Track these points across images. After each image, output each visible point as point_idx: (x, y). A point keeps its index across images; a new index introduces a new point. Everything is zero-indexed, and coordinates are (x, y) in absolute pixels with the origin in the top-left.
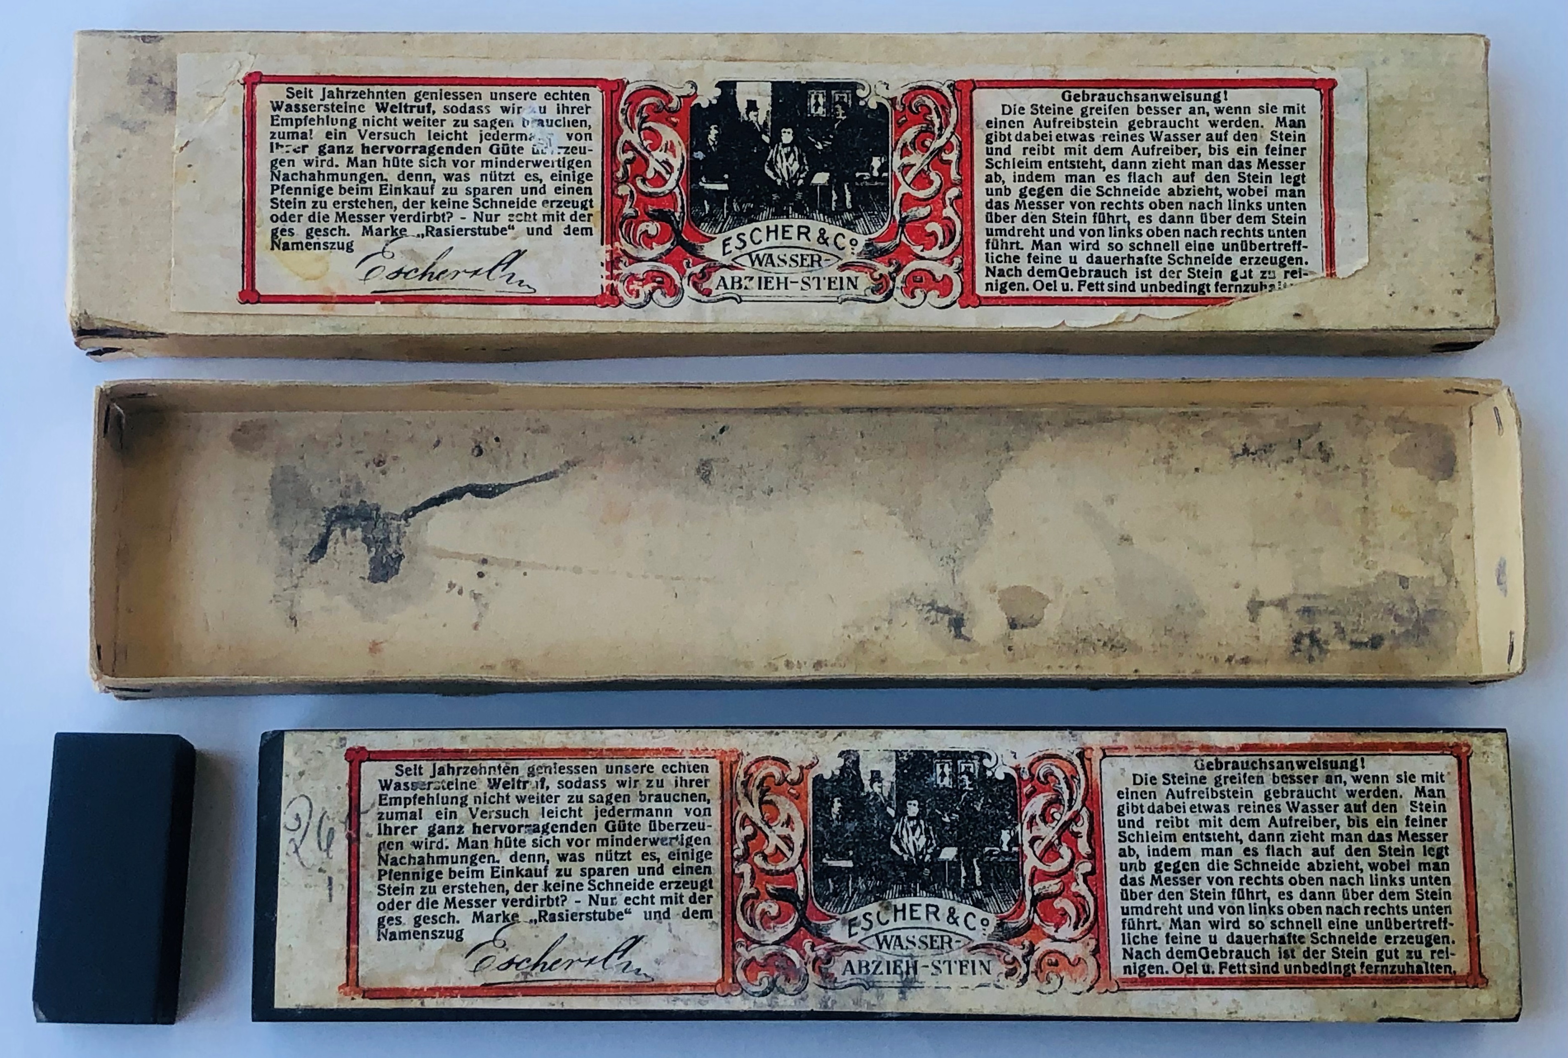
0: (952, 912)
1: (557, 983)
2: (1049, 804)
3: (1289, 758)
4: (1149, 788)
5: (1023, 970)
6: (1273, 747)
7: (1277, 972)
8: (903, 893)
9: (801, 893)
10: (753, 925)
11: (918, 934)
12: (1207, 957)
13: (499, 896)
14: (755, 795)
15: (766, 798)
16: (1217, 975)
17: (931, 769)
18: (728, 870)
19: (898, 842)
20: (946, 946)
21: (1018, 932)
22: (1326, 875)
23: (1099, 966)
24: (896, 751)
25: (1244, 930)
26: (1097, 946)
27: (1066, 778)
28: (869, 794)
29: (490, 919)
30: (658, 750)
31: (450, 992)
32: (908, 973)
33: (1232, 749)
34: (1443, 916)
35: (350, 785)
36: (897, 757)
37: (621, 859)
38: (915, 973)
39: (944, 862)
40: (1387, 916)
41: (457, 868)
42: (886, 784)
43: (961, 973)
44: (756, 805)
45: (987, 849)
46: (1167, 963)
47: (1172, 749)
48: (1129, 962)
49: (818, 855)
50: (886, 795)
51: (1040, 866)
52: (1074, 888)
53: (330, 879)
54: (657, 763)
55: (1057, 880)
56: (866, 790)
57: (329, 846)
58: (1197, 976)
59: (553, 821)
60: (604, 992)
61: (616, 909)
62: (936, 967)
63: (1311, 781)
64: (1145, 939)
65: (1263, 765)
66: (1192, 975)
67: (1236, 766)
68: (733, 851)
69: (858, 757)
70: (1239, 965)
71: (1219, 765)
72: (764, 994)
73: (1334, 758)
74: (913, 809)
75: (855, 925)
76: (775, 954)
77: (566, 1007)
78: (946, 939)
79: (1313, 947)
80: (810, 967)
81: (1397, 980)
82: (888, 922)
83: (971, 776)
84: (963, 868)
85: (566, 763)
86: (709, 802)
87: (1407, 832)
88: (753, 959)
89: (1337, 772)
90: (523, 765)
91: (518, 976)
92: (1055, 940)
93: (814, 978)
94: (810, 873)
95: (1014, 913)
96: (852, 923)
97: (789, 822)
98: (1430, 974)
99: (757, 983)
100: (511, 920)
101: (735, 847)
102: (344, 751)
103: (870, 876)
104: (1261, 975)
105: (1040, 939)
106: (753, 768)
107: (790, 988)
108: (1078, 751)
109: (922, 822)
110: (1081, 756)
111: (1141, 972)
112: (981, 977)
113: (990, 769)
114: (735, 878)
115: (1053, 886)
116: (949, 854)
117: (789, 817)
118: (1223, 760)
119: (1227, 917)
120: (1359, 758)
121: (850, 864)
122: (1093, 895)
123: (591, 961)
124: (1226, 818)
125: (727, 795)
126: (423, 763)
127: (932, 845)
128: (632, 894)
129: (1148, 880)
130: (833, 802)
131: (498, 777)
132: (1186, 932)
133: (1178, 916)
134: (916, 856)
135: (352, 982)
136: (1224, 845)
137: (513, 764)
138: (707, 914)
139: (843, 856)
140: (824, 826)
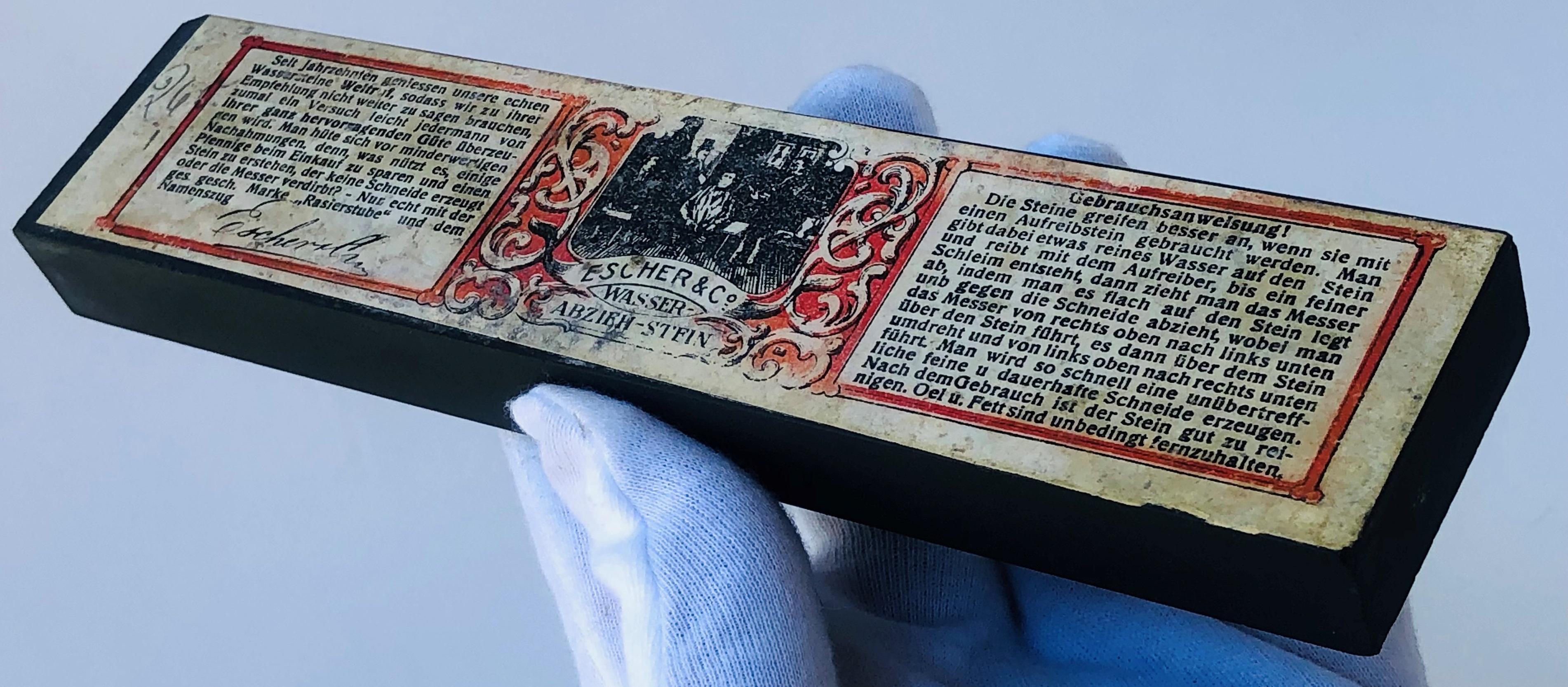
0: (703, 281)
1: (278, 258)
2: (877, 203)
3: (1191, 210)
4: (1004, 209)
5: (741, 352)
6: (1179, 196)
7: (1041, 422)
8: (663, 254)
9: (561, 232)
10: (495, 250)
11: (653, 293)
12: (964, 387)
13: (284, 175)
14: (578, 137)
15: (586, 144)
16: (964, 408)
17: (769, 147)
18: (505, 198)
19: (690, 209)
20: (675, 311)
21: (762, 315)
22: (1166, 336)
23: (829, 367)
24: (743, 126)
25: (1028, 370)
26: (840, 348)
27: (911, 182)
28: (690, 159)
29: (262, 193)
30: (513, 84)
31: (183, 243)
32: (618, 326)
33: (1126, 189)
34: (1299, 412)
35: (229, 64)
36: (742, 131)
37: (414, 168)
38: (626, 328)
39: (726, 234)
40: (1222, 395)
41: (265, 145)
42: (714, 153)
43: (674, 339)
44: (572, 147)
45: (780, 232)
46: (910, 382)
47: (1053, 176)
48: (867, 371)
49: (603, 201)
50: (707, 163)
51: (828, 259)
52: (851, 287)
53: (158, 132)
54: (503, 95)
55: (840, 276)
56: (689, 155)
57: (176, 106)
58: (939, 403)
59: (375, 125)
60: (316, 274)
61: (376, 208)
62: (651, 328)
63: (1207, 237)
64: (901, 353)
65: (1155, 211)
66: (933, 401)
67: (1120, 206)
68: (521, 182)
69: (701, 125)
70: (997, 404)
71: (1100, 202)
72: (462, 312)
73: (1250, 220)
74: (726, 181)
75: (595, 272)
76: (498, 280)
77: (272, 280)
78: (679, 305)
79: (1102, 406)
80: (523, 298)
81: (1192, 466)
82: (631, 275)
83: (807, 160)
84: (742, 244)
85: (420, 80)
86: (529, 136)
87: (1302, 313)
88: (474, 279)
89: (1246, 235)
90: (382, 75)
91: (251, 243)
92: (797, 330)
93: (521, 309)
94: (582, 218)
95: (768, 297)
96: (592, 269)
97: (595, 167)
98: (1245, 470)
99: (462, 301)
100: (278, 196)
101: (527, 179)
102: (245, 37)
103: (641, 231)
104: (1019, 420)
105: (781, 326)
106: (591, 116)
107: (490, 313)
108: (941, 159)
109: (728, 194)
110: (941, 165)
111: (875, 383)
112: (694, 346)
113: (832, 160)
114: (507, 207)
115: (829, 280)
116: (737, 228)
117: (597, 164)
118: (1108, 198)
119: (1014, 352)
120: (1284, 225)
121: (628, 217)
122: (869, 297)
123: (322, 247)
124: (1075, 254)
125: (550, 134)
126: (300, 58)
127: (724, 216)
128: (400, 198)
129: (941, 297)
130: (649, 160)
131: (354, 81)
132: (953, 356)
133: (955, 338)
134: (700, 224)
135: (111, 219)
136: (1054, 280)
137: (375, 72)
138: (459, 230)
139: (626, 208)
140: (625, 180)
